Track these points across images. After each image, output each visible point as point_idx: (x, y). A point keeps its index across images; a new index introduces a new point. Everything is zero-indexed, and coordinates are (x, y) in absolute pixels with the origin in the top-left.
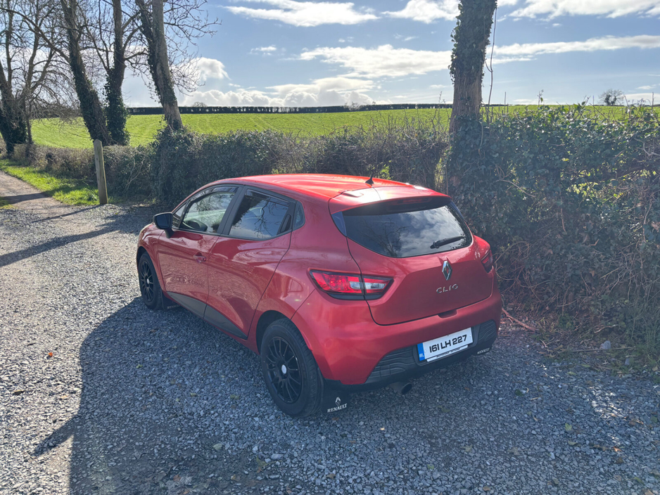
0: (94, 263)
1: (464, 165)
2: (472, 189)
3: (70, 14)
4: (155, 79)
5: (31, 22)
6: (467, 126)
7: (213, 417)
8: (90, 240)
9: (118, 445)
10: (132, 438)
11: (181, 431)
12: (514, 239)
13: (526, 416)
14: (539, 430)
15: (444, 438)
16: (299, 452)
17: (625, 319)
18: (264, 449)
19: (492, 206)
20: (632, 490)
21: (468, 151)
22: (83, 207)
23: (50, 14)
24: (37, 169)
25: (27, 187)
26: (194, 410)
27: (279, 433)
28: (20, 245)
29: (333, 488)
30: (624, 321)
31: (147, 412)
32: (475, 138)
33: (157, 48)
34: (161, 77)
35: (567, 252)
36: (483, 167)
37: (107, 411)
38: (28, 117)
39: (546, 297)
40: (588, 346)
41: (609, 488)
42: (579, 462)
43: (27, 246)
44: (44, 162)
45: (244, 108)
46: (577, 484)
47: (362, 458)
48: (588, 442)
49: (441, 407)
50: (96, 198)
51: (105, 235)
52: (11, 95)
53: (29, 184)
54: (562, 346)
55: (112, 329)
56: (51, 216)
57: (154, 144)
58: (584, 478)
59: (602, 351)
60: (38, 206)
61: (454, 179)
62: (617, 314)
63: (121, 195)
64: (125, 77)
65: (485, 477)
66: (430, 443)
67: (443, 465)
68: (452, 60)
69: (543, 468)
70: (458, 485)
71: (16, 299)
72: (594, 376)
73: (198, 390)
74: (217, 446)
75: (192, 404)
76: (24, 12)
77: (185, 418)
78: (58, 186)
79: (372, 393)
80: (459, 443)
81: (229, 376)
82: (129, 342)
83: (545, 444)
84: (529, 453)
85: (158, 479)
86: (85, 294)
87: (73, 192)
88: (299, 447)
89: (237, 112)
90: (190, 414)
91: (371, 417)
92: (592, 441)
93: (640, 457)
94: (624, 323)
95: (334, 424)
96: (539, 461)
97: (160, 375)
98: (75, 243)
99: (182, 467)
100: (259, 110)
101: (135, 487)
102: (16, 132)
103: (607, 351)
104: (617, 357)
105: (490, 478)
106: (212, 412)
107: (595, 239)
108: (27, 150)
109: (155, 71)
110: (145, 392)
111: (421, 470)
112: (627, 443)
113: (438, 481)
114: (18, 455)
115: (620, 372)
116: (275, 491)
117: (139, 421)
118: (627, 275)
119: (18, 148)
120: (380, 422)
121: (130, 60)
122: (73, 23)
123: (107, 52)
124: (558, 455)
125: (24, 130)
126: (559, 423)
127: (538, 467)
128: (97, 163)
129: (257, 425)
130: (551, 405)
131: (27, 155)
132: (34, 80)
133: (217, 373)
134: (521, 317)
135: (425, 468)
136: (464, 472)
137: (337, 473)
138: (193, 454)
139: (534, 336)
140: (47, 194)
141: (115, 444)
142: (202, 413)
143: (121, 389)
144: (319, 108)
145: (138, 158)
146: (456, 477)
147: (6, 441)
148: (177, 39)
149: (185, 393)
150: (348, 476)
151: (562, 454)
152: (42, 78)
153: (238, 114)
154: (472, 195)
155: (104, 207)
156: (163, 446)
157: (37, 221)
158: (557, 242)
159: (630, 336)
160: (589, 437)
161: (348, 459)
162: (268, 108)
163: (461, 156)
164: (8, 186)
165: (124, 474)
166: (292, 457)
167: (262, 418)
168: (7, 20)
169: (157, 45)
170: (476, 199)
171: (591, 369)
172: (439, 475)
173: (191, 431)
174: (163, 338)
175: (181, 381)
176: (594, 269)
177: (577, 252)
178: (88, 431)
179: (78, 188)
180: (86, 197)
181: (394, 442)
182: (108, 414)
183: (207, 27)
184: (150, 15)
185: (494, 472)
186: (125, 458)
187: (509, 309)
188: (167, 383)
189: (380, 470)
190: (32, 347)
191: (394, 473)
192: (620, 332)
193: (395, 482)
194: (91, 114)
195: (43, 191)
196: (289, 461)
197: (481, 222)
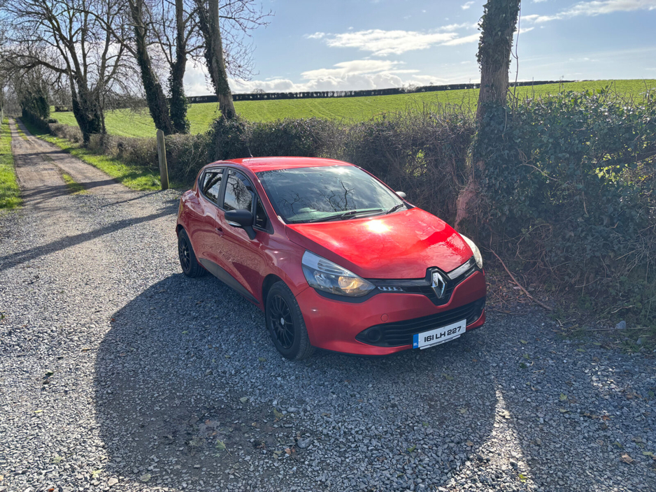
0: (153, 243)
1: (488, 150)
2: (496, 173)
3: (136, 13)
4: (211, 71)
5: (103, 20)
6: (491, 112)
7: (242, 376)
8: (151, 222)
9: (163, 394)
10: (174, 389)
11: (215, 386)
12: (537, 222)
13: (525, 386)
14: (534, 398)
15: (443, 401)
16: (312, 407)
17: (642, 300)
18: (282, 403)
19: (514, 189)
20: (611, 453)
21: (493, 136)
22: (147, 192)
23: (121, 12)
24: (110, 157)
25: (100, 174)
26: (227, 369)
27: (297, 391)
28: (93, 227)
29: (338, 437)
30: (641, 302)
31: (188, 370)
32: (500, 124)
33: (212, 42)
34: (217, 69)
35: (587, 235)
36: (506, 152)
37: (155, 367)
38: (101, 109)
39: (566, 278)
40: (604, 325)
41: (589, 450)
42: (565, 427)
43: (98, 227)
44: (115, 151)
45: (300, 93)
46: (558, 446)
47: (366, 415)
48: (579, 411)
49: (446, 375)
50: (159, 183)
51: (164, 218)
52: (86, 88)
53: (102, 171)
54: (577, 325)
55: (164, 301)
56: (119, 200)
57: (209, 133)
58: (567, 441)
59: (617, 330)
60: (110, 191)
61: (480, 164)
62: (634, 295)
63: (181, 181)
64: (186, 69)
65: (473, 435)
66: (429, 405)
67: (437, 423)
68: (479, 48)
69: (529, 430)
70: (448, 440)
71: (88, 273)
72: (602, 353)
73: (232, 353)
74: (243, 399)
75: (226, 364)
76: (97, 12)
77: (219, 375)
78: (127, 173)
79: (384, 361)
80: (456, 406)
81: (260, 342)
82: (177, 312)
83: (537, 410)
84: (519, 417)
85: (193, 421)
86: (143, 270)
87: (139, 179)
88: (313, 403)
89: (294, 98)
90: (223, 373)
91: (380, 381)
92: (583, 410)
93: (628, 426)
94: (640, 304)
95: (345, 386)
96: (528, 424)
97: (201, 340)
98: (138, 225)
99: (213, 414)
100: (315, 95)
101: (174, 427)
102: (92, 122)
103: (622, 331)
104: (631, 337)
105: (478, 436)
106: (242, 372)
107: (615, 221)
108: (101, 139)
109: (211, 65)
110: (188, 353)
111: (417, 426)
112: (618, 413)
113: (431, 436)
114: (83, 399)
115: (630, 350)
116: (288, 437)
117: (181, 376)
118: (645, 257)
119: (94, 138)
120: (387, 385)
121: (191, 53)
122: (140, 21)
123: (170, 46)
124: (547, 420)
125: (99, 121)
126: (555, 393)
127: (526, 429)
128: (159, 151)
129: (279, 383)
130: (553, 377)
131: (102, 145)
132: (106, 73)
133: (250, 339)
134: (541, 297)
135: (420, 425)
136: (455, 429)
137: (342, 425)
138: (222, 404)
139: (551, 315)
140: (117, 181)
141: (161, 393)
142: (233, 372)
143: (168, 350)
144: (375, 91)
145: (196, 146)
146: (447, 433)
147: (74, 388)
148: (234, 32)
149: (221, 355)
150: (351, 428)
151: (551, 419)
152: (114, 72)
153: (295, 100)
154: (496, 179)
155: (166, 192)
156: (199, 397)
157: (107, 206)
158: (578, 224)
159: (645, 316)
160: (582, 406)
161: (354, 415)
162: (324, 93)
163: (486, 141)
164: (84, 173)
165: (165, 416)
166: (305, 411)
167: (284, 378)
168: (83, 18)
169: (213, 40)
170: (500, 183)
171: (601, 347)
172: (431, 431)
173: (222, 387)
174: (207, 309)
175: (218, 345)
176: (614, 251)
177: (597, 234)
178: (140, 382)
179: (144, 174)
180: (150, 183)
181: (397, 403)
182: (156, 370)
183: (262, 19)
184: (207, 12)
185: (483, 431)
186: (168, 405)
187: (530, 289)
188: (207, 347)
189: (380, 425)
190: (98, 313)
191: (392, 428)
192: (636, 312)
193: (392, 435)
194: (156, 106)
195: (114, 177)
196: (302, 413)
197: (504, 205)
